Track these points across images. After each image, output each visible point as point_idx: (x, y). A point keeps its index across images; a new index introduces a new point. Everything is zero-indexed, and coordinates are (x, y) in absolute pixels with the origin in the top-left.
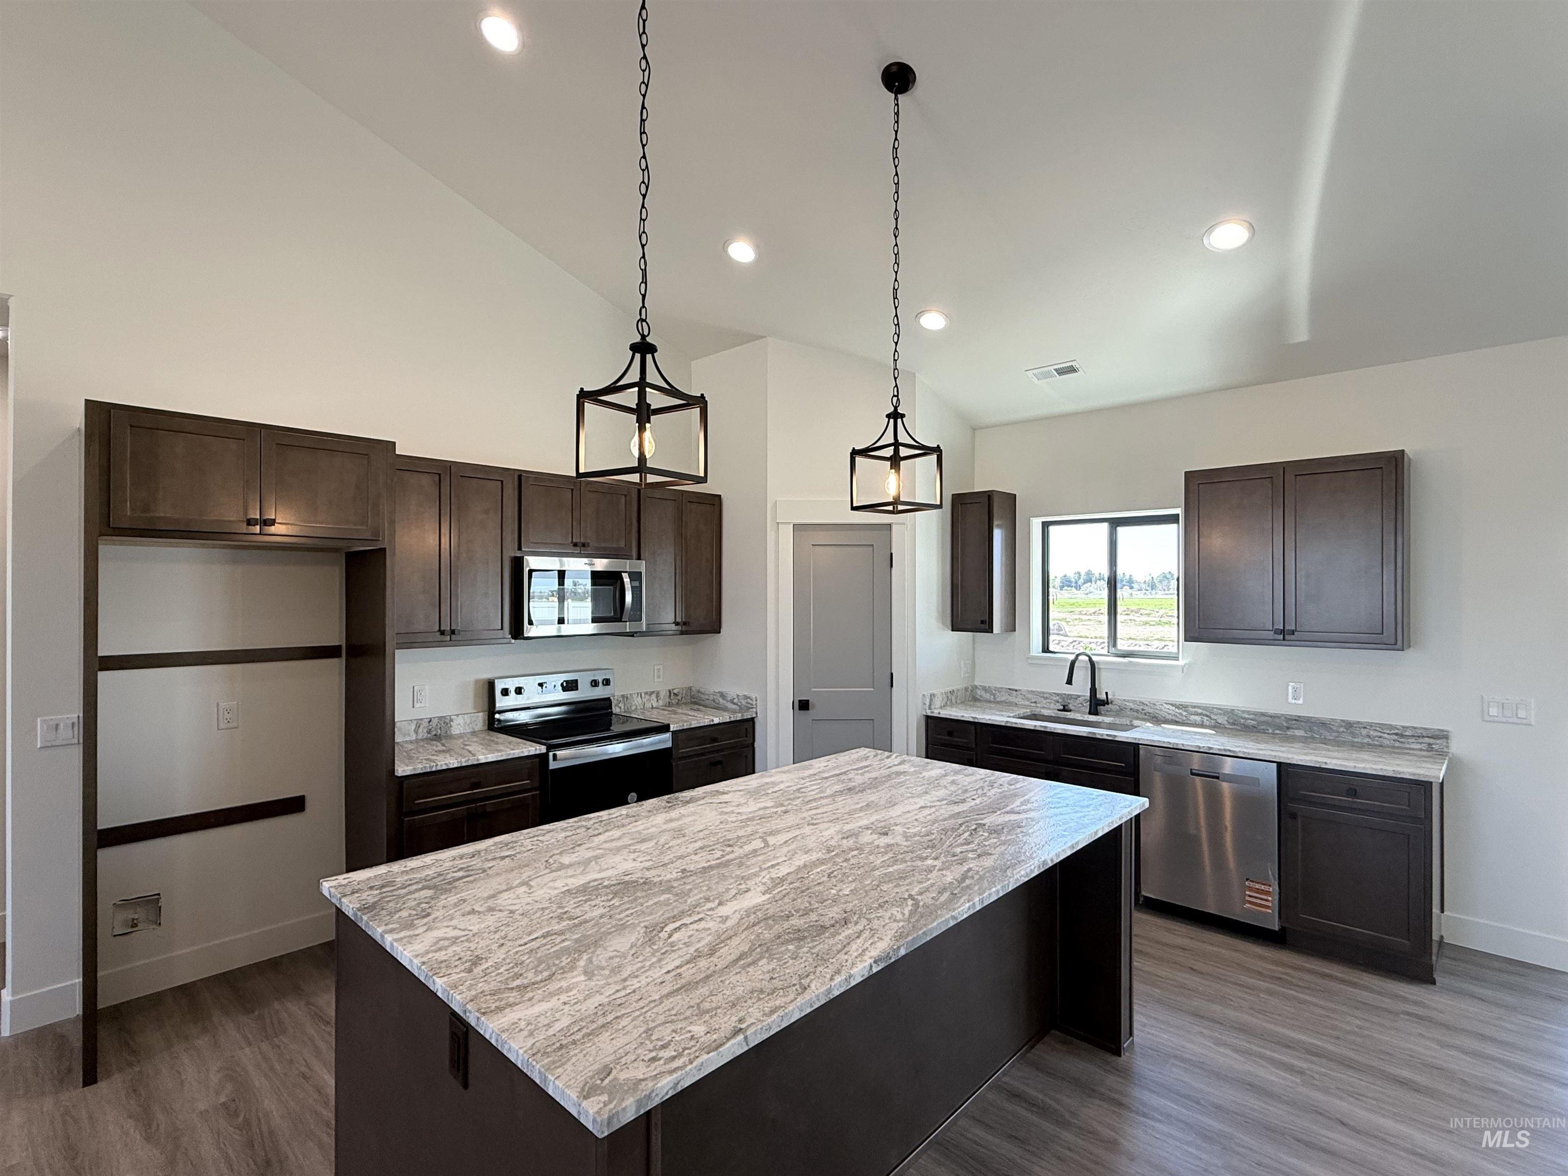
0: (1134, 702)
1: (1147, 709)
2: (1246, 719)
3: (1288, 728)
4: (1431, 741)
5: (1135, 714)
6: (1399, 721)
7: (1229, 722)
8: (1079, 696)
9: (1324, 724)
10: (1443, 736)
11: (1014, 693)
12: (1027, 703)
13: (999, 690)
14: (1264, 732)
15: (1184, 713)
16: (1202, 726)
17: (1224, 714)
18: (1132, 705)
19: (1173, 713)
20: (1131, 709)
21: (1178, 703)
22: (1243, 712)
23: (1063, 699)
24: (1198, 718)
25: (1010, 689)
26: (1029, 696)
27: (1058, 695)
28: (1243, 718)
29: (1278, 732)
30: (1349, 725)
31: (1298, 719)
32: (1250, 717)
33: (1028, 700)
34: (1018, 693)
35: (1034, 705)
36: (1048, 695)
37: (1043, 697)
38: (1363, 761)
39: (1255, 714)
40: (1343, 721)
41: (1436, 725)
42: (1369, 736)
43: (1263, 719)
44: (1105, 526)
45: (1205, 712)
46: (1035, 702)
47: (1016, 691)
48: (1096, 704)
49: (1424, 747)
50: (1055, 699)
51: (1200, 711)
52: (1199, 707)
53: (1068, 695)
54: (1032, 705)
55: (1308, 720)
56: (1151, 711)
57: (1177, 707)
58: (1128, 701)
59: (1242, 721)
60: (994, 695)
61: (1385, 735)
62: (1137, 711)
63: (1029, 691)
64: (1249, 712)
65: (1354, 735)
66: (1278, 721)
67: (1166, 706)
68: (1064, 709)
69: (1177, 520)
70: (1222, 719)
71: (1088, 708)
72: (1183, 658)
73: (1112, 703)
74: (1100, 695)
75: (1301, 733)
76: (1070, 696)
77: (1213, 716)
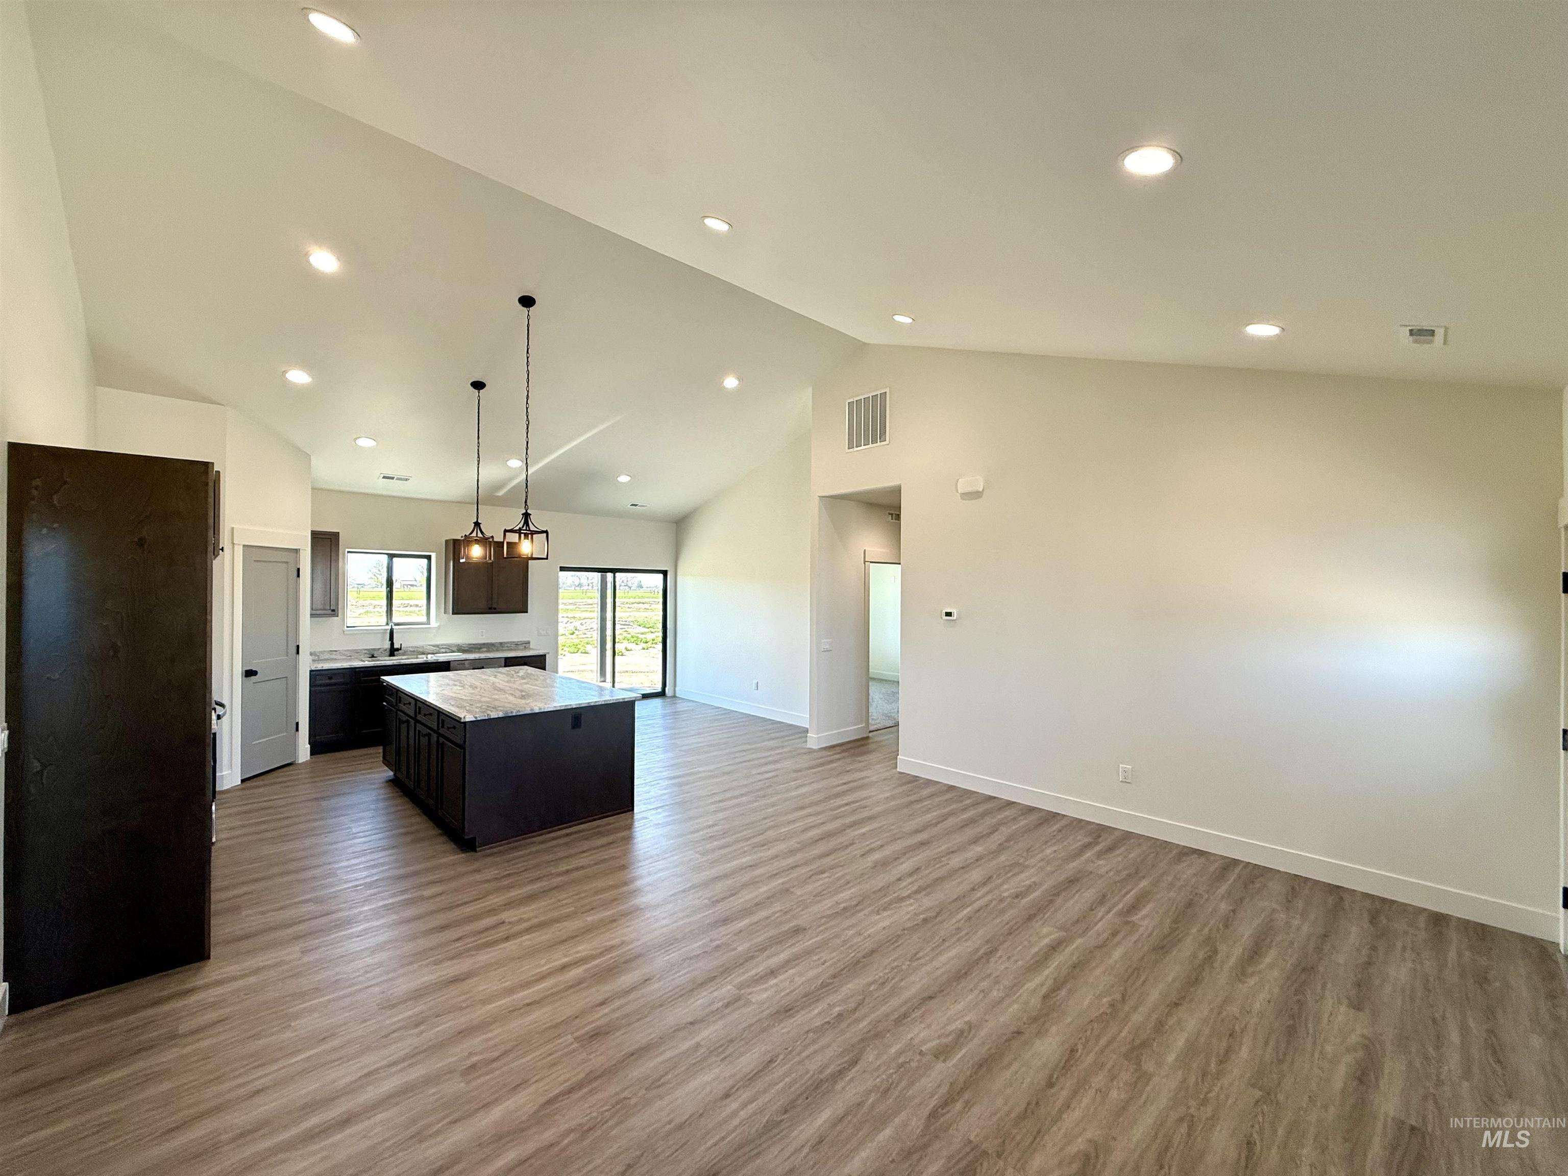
0: (412, 647)
1: (419, 650)
3: (480, 648)
4: (525, 645)
6: (516, 640)
7: (457, 650)
8: (380, 648)
9: (493, 645)
10: (529, 643)
12: (344, 657)
13: (323, 652)
14: (470, 650)
15: (438, 648)
16: (446, 653)
17: (455, 647)
18: (409, 649)
19: (432, 649)
20: (409, 651)
21: (433, 645)
22: (463, 644)
23: (369, 651)
24: (444, 650)
25: (331, 651)
26: (346, 653)
27: (366, 649)
28: (463, 647)
29: (475, 650)
30: (501, 643)
31: (484, 644)
32: (467, 646)
33: (344, 655)
34: (337, 652)
36: (359, 651)
38: (499, 654)
39: (469, 645)
40: (499, 642)
41: (526, 640)
42: (507, 647)
43: (472, 646)
44: (385, 556)
45: (447, 647)
46: (350, 656)
47: (335, 651)
48: (393, 651)
49: (523, 647)
50: (364, 652)
51: (445, 647)
52: (443, 645)
54: (347, 657)
55: (487, 644)
56: (421, 650)
57: (435, 647)
58: (408, 647)
60: (318, 656)
61: (512, 645)
62: (413, 651)
63: (345, 650)
64: (466, 644)
65: (502, 647)
66: (476, 646)
67: (429, 647)
68: (373, 656)
69: (429, 558)
70: (454, 649)
71: (388, 653)
72: (434, 623)
73: (401, 649)
74: (396, 646)
75: (485, 649)
76: (374, 650)
77: (449, 649)
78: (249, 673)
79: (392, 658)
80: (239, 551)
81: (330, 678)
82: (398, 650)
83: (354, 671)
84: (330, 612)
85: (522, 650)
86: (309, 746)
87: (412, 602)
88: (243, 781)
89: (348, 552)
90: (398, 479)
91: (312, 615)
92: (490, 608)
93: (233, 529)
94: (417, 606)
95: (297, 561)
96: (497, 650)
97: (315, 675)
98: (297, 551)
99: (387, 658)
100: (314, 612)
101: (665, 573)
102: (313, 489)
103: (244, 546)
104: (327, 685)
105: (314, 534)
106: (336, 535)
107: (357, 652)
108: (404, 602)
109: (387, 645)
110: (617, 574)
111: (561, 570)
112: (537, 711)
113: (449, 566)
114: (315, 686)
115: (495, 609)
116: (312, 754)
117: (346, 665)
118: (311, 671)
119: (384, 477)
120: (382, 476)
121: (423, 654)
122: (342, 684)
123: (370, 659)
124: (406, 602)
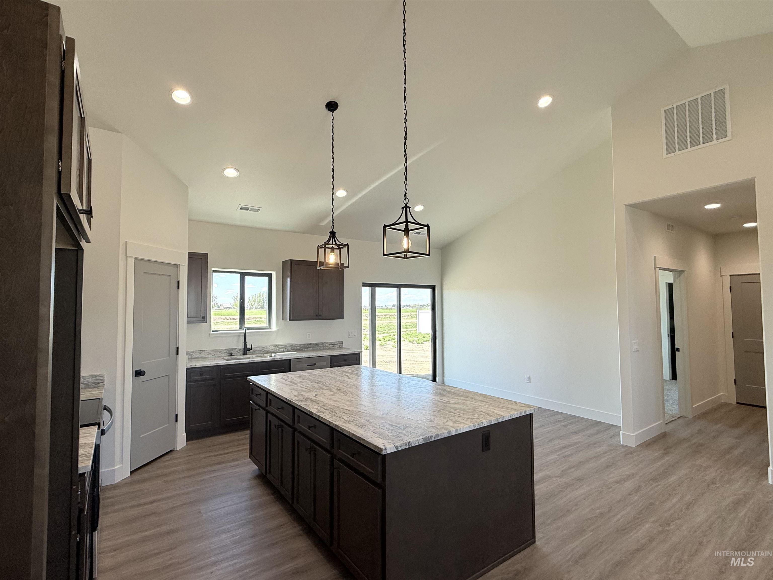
0: (259, 347)
1: (265, 349)
2: (297, 347)
3: (308, 348)
4: (340, 345)
5: (260, 352)
6: (334, 341)
7: (292, 349)
8: (236, 349)
9: (317, 345)
10: (342, 343)
11: (203, 352)
12: (210, 356)
13: (194, 352)
14: (302, 350)
15: (278, 348)
16: (284, 352)
17: (290, 347)
18: (258, 349)
19: (274, 349)
20: (258, 350)
21: (275, 345)
22: (296, 345)
23: (229, 351)
24: (282, 350)
25: (200, 351)
26: (211, 352)
27: (226, 349)
28: (296, 347)
29: (305, 349)
30: (323, 344)
31: (310, 344)
32: (298, 346)
33: (211, 354)
34: (206, 352)
35: (214, 356)
36: (221, 351)
37: (219, 352)
38: (324, 353)
39: (299, 345)
40: (321, 343)
41: (340, 340)
42: (327, 346)
43: (301, 346)
44: (239, 275)
45: (284, 347)
46: (215, 355)
47: (204, 351)
48: (246, 351)
49: (338, 347)
50: (225, 351)
51: (283, 347)
52: (282, 345)
53: (231, 349)
54: (213, 356)
55: (313, 344)
56: (266, 350)
57: (275, 347)
58: (257, 347)
59: (296, 348)
60: (191, 355)
61: (331, 345)
62: (261, 351)
63: (211, 350)
64: (298, 345)
65: (324, 346)
66: (305, 346)
67: (271, 347)
68: (231, 355)
69: (270, 276)
70: (289, 348)
71: (242, 353)
72: (274, 328)
73: (251, 349)
74: (248, 346)
75: (311, 349)
76: (232, 349)
77: (287, 348)
78: (139, 373)
79: (245, 356)
80: (131, 262)
81: (202, 375)
82: (249, 349)
83: (219, 368)
84: (201, 319)
85: (337, 349)
86: (185, 434)
87: (231, 317)
88: (132, 472)
89: (214, 271)
90: (252, 210)
91: (188, 322)
92: (317, 316)
93: (126, 242)
94: (233, 319)
95: (177, 273)
96: (320, 350)
97: (190, 372)
98: (177, 266)
99: (242, 357)
100: (189, 319)
101: (433, 288)
102: (189, 220)
103: (136, 259)
104: (200, 381)
105: (189, 254)
106: (205, 256)
107: (219, 351)
108: (226, 317)
109: (241, 346)
110: (402, 289)
111: (363, 286)
112: (454, 434)
113: (287, 282)
114: (190, 381)
115: (320, 316)
116: (188, 440)
117: (213, 363)
118: (187, 369)
119: (242, 208)
120: (240, 206)
121: (267, 352)
122: (212, 379)
123: (229, 358)
124: (228, 317)
